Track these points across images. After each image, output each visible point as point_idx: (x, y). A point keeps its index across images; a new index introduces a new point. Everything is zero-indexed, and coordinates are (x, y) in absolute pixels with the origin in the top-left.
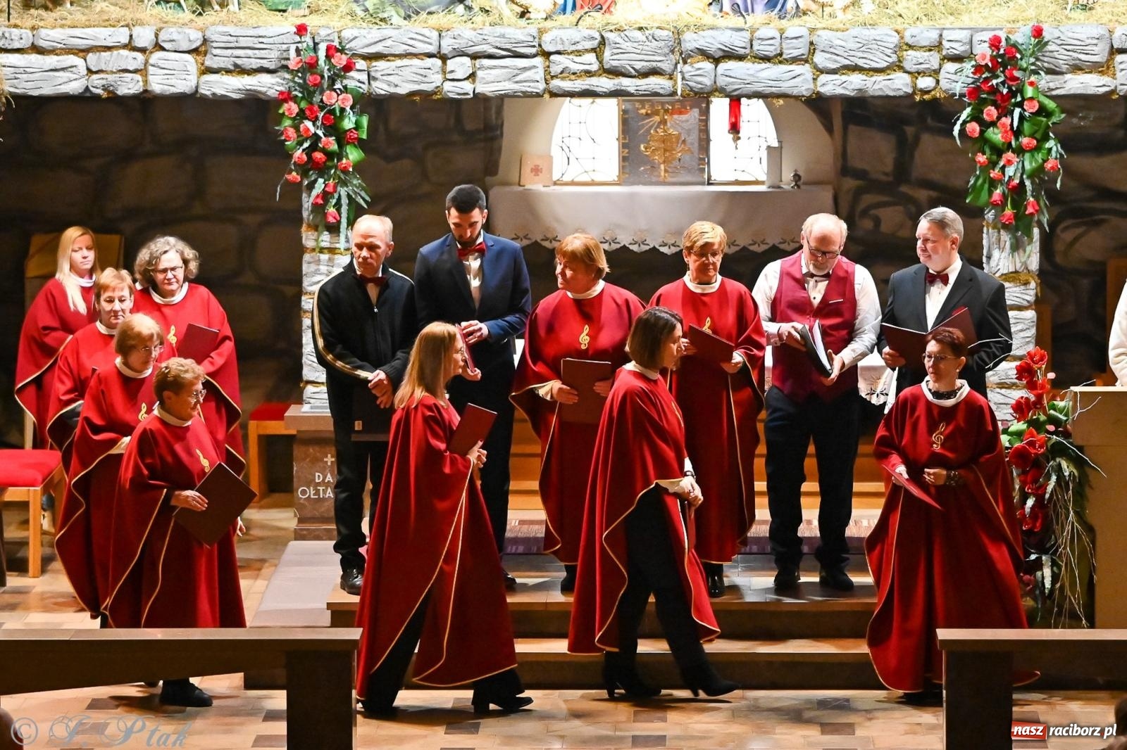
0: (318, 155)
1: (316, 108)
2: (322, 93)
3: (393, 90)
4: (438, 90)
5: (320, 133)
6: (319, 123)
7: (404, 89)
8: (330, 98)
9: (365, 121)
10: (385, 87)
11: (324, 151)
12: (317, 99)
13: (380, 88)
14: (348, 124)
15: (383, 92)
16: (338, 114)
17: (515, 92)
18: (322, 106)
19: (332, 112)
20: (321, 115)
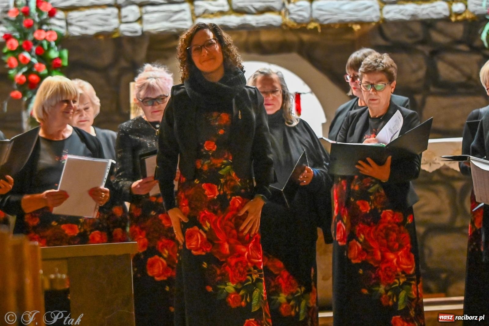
0: (34, 77)
1: (31, 43)
2: (34, 32)
3: (84, 32)
4: (116, 30)
5: (35, 61)
6: (34, 53)
7: (92, 31)
8: (40, 35)
9: (65, 53)
10: (78, 29)
11: (37, 73)
12: (30, 38)
13: (75, 31)
14: (54, 54)
15: (77, 34)
16: (46, 47)
17: (171, 29)
18: (35, 41)
19: (42, 45)
20: (34, 48)
